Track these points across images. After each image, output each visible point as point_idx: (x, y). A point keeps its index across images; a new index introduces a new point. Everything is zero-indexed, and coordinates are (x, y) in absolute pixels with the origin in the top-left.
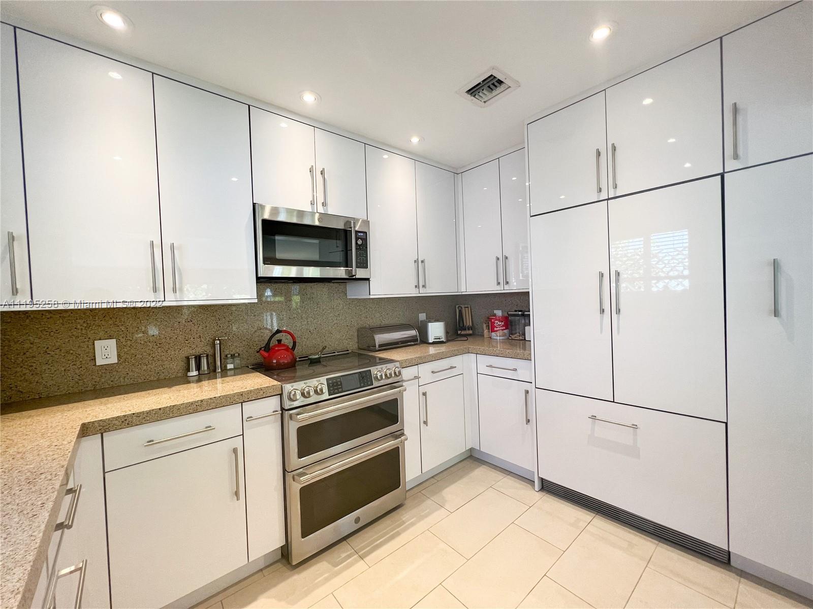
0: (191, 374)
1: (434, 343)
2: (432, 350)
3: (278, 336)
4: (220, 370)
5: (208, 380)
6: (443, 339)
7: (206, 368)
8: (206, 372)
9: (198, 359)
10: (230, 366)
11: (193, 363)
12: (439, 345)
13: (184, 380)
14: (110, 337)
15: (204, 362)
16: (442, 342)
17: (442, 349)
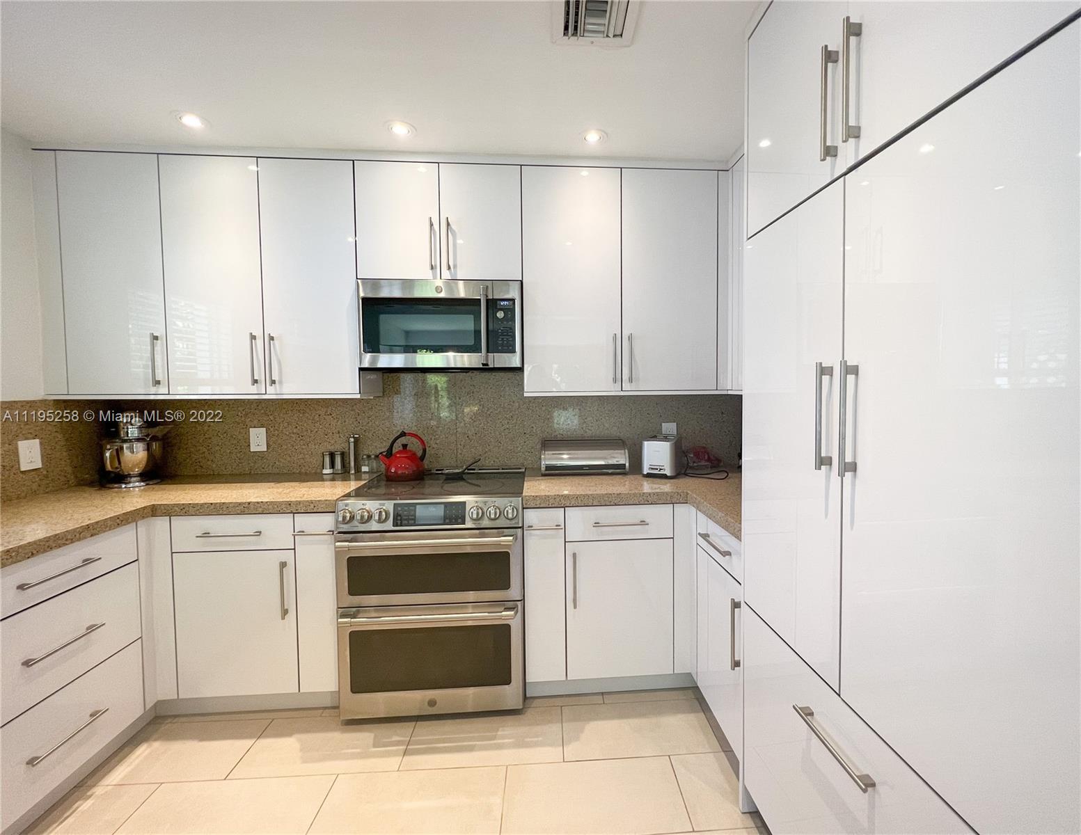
0: (325, 471)
1: (649, 476)
2: (647, 487)
3: (403, 440)
4: (353, 472)
5: (342, 480)
6: (668, 472)
7: (340, 468)
8: (340, 472)
9: (332, 456)
10: (365, 469)
11: (327, 460)
12: (659, 480)
13: (318, 477)
14: (262, 426)
15: (338, 460)
16: (664, 477)
17: (666, 487)
